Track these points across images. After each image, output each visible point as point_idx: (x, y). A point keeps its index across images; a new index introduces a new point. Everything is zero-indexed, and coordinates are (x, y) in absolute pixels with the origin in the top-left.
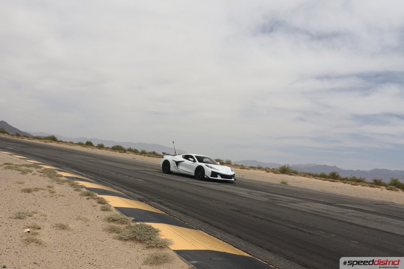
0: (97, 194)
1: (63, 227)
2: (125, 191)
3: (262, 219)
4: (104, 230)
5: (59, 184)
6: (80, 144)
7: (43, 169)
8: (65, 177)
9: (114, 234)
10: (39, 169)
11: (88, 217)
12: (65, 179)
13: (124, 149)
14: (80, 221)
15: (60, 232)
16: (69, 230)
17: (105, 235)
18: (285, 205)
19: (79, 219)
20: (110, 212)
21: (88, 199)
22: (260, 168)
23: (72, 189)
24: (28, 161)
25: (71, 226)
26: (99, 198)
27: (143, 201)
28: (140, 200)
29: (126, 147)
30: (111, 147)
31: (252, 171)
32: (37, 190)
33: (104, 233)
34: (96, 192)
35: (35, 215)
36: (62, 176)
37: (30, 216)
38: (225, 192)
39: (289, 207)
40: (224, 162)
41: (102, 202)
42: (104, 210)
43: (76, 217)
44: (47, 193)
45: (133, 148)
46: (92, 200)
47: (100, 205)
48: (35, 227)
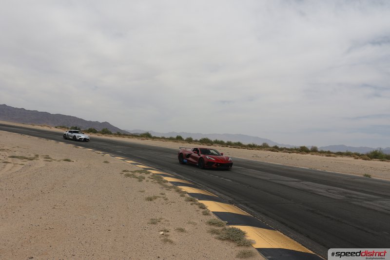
0: (197, 199)
1: (182, 230)
2: (217, 193)
3: (332, 219)
4: (208, 232)
5: (168, 190)
6: (171, 139)
7: (151, 174)
8: (170, 182)
9: (215, 235)
10: (148, 175)
11: (195, 221)
12: (171, 185)
13: (211, 141)
14: (190, 225)
15: (181, 234)
16: (186, 232)
17: (209, 235)
18: (360, 204)
19: (189, 223)
20: (209, 216)
21: (192, 204)
22: (348, 154)
23: (178, 195)
24: (138, 166)
25: (187, 229)
26: (199, 204)
27: (233, 204)
28: (230, 203)
29: (213, 139)
30: (199, 140)
31: (339, 158)
32: (155, 198)
33: (208, 234)
34: (197, 197)
35: (162, 221)
36: (167, 182)
37: (159, 222)
38: (304, 190)
39: (364, 205)
40: (310, 149)
41: (202, 207)
42: (205, 215)
43: (187, 221)
44: (162, 200)
45: (219, 139)
46: (195, 205)
47: (202, 210)
48: (165, 231)
